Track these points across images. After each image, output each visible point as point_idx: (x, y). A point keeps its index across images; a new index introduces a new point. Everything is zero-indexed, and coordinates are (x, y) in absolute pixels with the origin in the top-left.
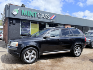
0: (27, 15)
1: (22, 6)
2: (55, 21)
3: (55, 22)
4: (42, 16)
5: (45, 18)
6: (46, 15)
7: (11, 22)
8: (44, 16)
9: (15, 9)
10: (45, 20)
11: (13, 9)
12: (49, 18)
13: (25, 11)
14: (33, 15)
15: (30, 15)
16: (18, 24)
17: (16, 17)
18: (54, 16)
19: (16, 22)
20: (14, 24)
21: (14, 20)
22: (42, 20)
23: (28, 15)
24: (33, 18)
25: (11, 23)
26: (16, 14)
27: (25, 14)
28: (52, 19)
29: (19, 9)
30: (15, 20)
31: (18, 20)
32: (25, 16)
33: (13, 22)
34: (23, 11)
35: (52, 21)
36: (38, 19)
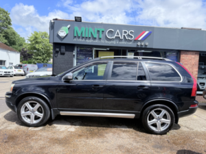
1: (76, 20)
2: (147, 44)
3: (148, 47)
4: (116, 36)
5: (122, 38)
6: (125, 32)
7: (58, 49)
8: (120, 36)
9: (63, 28)
10: (123, 44)
12: (131, 37)
13: (80, 28)
14: (96, 36)
15: (90, 36)
16: (70, 53)
17: (64, 41)
19: (66, 50)
20: (63, 54)
21: (62, 47)
22: (114, 43)
23: (83, 36)
24: (96, 41)
25: (57, 52)
26: (64, 35)
27: (80, 35)
28: (140, 39)
29: (69, 26)
30: (64, 47)
31: (70, 47)
32: (81, 38)
33: (60, 50)
34: (76, 28)
35: (139, 44)
36: (106, 42)
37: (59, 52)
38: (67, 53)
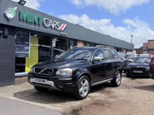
0: (28, 21)
1: (19, 3)
3: (66, 36)
4: (50, 24)
5: (53, 27)
6: (55, 23)
7: (1, 32)
8: (52, 25)
10: (53, 32)
12: (58, 27)
14: (37, 22)
15: (33, 22)
16: (12, 36)
18: (66, 25)
19: (9, 34)
20: (5, 37)
22: (48, 31)
24: (37, 27)
25: (0, 35)
27: (25, 20)
28: (63, 30)
30: (7, 29)
32: (25, 22)
33: (3, 33)
35: (62, 33)
36: (44, 29)
37: (2, 35)
38: (10, 36)
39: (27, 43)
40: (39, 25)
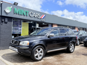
0: (19, 13)
2: (44, 20)
3: (45, 22)
4: (34, 15)
5: (36, 17)
6: (37, 14)
7: (3, 20)
8: (35, 16)
9: (8, 7)
10: (36, 20)
11: (6, 7)
12: (39, 17)
13: (17, 9)
14: (25, 14)
15: (22, 14)
16: (10, 22)
18: (44, 15)
19: (8, 21)
20: (6, 23)
22: (33, 19)
24: (25, 17)
25: (2, 22)
26: (9, 12)
27: (17, 13)
28: (42, 18)
29: (11, 7)
30: (7, 19)
31: (10, 19)
32: (17, 14)
33: (5, 21)
35: (42, 20)
36: (30, 18)
37: (4, 22)
38: (8, 22)
39: (20, 26)
40: (27, 16)
